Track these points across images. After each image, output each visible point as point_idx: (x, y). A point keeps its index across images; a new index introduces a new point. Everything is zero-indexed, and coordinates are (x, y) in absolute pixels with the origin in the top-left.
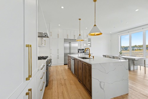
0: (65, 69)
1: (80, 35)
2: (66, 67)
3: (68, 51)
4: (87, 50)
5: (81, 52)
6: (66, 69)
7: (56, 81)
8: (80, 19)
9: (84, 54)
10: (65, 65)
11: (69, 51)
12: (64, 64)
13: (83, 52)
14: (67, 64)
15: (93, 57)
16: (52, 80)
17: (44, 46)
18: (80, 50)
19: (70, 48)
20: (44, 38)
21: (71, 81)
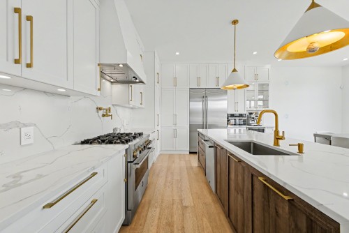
0: (190, 168)
1: (234, 70)
2: (194, 161)
3: (199, 120)
4: (253, 116)
5: (235, 122)
6: (192, 168)
7: (158, 210)
8: (235, 22)
9: (244, 127)
10: (192, 155)
11: (201, 118)
12: (190, 153)
13: (244, 124)
14: (196, 153)
15: (300, 146)
16: (150, 202)
17: (139, 108)
18: (232, 115)
19: (205, 112)
20: (133, 85)
21: (205, 220)
